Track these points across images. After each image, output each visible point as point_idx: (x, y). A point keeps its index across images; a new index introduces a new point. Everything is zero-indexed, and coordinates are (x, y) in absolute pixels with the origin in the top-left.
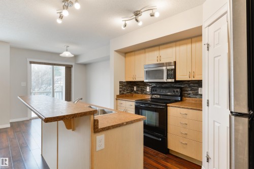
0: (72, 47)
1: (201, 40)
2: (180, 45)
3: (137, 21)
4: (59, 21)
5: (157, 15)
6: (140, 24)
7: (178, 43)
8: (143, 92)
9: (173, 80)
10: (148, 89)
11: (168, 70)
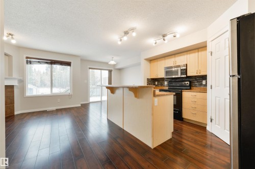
0: (115, 58)
1: (206, 50)
2: (190, 54)
3: (164, 40)
4: (119, 43)
5: (178, 36)
6: (166, 42)
7: (189, 52)
8: (162, 85)
9: (185, 76)
10: (166, 83)
11: (181, 70)
